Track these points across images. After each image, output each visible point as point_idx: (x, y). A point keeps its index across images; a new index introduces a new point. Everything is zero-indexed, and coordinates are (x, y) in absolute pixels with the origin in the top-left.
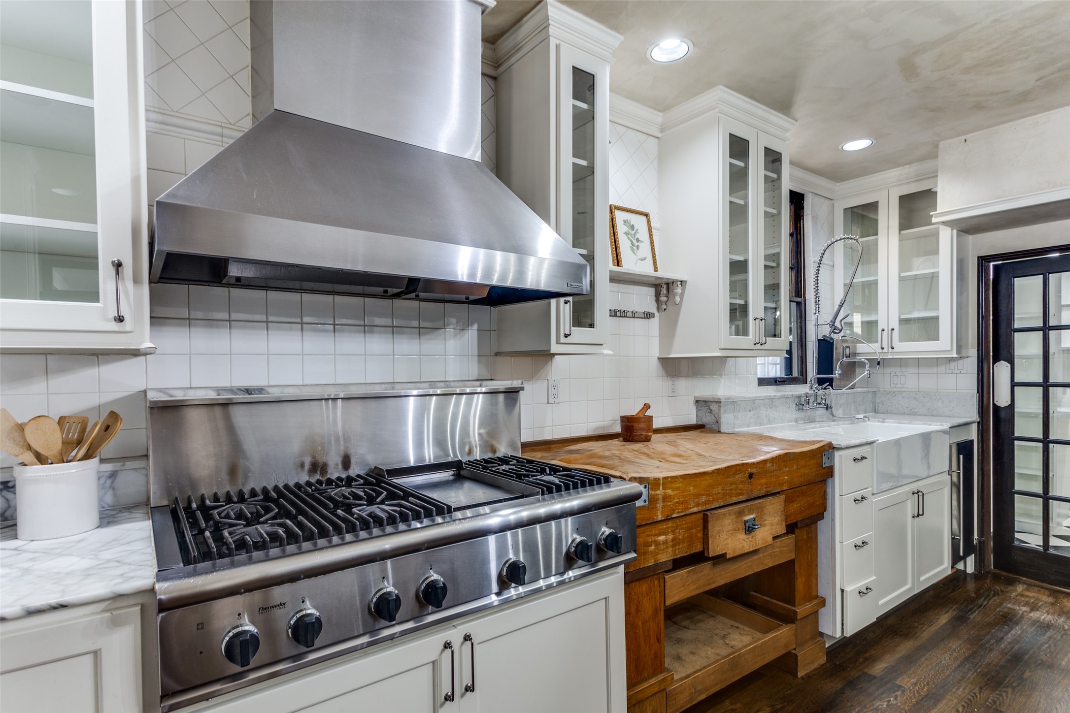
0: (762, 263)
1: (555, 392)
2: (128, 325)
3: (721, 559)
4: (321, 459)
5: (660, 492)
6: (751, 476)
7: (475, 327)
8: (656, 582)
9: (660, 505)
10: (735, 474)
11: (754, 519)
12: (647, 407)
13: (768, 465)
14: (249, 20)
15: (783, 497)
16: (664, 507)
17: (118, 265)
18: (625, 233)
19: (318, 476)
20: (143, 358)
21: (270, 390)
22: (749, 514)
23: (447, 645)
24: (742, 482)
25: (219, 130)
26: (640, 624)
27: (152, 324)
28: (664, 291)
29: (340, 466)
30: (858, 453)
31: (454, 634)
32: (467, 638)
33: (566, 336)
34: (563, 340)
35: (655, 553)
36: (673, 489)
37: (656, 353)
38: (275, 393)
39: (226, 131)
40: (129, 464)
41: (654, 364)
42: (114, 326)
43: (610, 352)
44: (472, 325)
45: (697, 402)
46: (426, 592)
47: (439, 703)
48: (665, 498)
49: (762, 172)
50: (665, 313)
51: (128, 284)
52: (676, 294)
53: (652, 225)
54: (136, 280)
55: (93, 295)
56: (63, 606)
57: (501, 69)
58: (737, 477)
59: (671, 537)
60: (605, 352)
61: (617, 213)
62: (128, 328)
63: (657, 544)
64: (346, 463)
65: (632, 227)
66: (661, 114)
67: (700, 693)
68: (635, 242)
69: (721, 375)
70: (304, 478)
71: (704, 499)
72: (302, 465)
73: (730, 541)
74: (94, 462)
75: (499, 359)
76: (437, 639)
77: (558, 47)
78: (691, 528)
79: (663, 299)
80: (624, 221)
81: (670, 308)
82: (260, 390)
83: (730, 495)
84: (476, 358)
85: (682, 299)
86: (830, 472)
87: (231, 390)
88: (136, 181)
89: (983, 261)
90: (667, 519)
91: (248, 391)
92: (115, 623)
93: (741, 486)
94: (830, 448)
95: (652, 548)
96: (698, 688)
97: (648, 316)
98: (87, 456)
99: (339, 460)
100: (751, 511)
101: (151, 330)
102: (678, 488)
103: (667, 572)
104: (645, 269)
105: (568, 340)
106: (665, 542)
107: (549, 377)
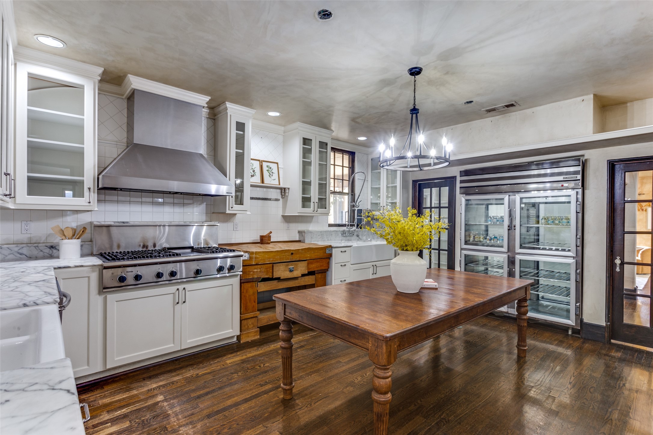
0: (317, 182)
1: (236, 226)
2: (91, 204)
3: (278, 279)
4: (146, 244)
5: (254, 256)
6: (292, 254)
7: (205, 203)
8: (254, 284)
9: (254, 260)
10: (285, 253)
11: (293, 268)
12: (271, 232)
13: (300, 251)
14: (126, 109)
15: (306, 262)
16: (255, 260)
17: (89, 189)
18: (267, 170)
19: (145, 249)
20: (90, 212)
21: (130, 222)
22: (291, 266)
23: (178, 289)
24: (288, 256)
25: (116, 143)
26: (248, 296)
27: (98, 202)
28: (283, 191)
29: (152, 247)
30: (343, 249)
31: (181, 287)
32: (184, 289)
33: (232, 208)
34: (230, 209)
35: (253, 275)
36: (259, 255)
37: (281, 213)
38: (132, 224)
39: (118, 143)
40: (87, 243)
41: (280, 217)
42: (88, 204)
43: (250, 213)
44: (204, 203)
45: (299, 232)
46: (171, 274)
47: (175, 304)
48: (256, 258)
49: (318, 149)
50: (284, 199)
51: (92, 193)
52: (287, 193)
53: (279, 166)
54: (94, 192)
55: (82, 196)
56: (82, 266)
57: (216, 117)
58: (286, 254)
59: (259, 270)
60: (248, 213)
61: (264, 163)
62: (91, 205)
63: (254, 272)
64: (155, 246)
65: (271, 168)
66: (283, 127)
67: (271, 321)
68: (271, 173)
69: (311, 223)
70: (141, 249)
71: (272, 259)
72: (140, 246)
73: (282, 274)
74: (79, 240)
75: (214, 214)
76: (176, 287)
77: (231, 115)
78: (268, 268)
79: (283, 194)
80: (267, 166)
81: (285, 197)
82: (127, 222)
83: (283, 259)
84: (205, 214)
85: (288, 194)
86: (331, 255)
87: (118, 222)
88: (94, 166)
89: (414, 182)
90: (257, 265)
91: (123, 223)
92: (93, 271)
93: (287, 257)
94: (331, 247)
95: (252, 273)
96: (271, 319)
97: (277, 200)
98: (78, 239)
99: (152, 245)
100: (291, 265)
101: (97, 204)
102: (261, 255)
103: (259, 282)
104: (275, 183)
105: (232, 209)
106: (257, 272)
107: (234, 221)
